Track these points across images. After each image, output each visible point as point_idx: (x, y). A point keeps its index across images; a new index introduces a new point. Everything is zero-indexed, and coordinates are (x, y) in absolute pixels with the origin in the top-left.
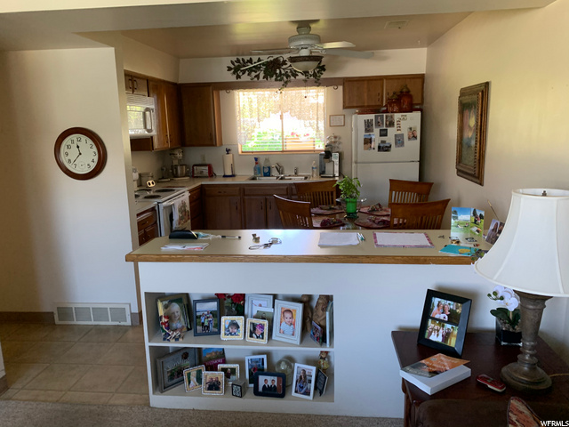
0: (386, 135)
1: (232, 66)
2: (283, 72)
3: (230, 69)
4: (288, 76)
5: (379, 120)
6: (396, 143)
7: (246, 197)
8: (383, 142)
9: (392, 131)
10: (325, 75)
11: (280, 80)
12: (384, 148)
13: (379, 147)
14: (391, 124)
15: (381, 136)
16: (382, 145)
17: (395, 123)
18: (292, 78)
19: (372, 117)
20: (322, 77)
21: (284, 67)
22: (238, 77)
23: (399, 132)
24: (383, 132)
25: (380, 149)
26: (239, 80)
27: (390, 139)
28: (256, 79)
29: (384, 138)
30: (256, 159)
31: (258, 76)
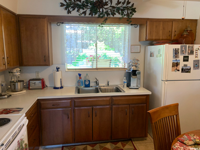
0: (188, 61)
1: (65, 3)
2: (105, 11)
3: (62, 5)
4: (108, 14)
5: (183, 49)
6: (194, 67)
7: (76, 108)
8: (185, 65)
9: (192, 58)
10: (135, 16)
11: (102, 17)
12: (186, 70)
13: (182, 69)
14: (192, 52)
15: (184, 61)
16: (184, 68)
17: (195, 52)
18: (111, 16)
19: (178, 46)
20: (133, 17)
21: (106, 7)
22: (69, 12)
23: (197, 59)
24: (185, 58)
25: (183, 71)
26: (70, 15)
27: (190, 64)
28: (83, 15)
29: (186, 63)
30: (80, 75)
31: (85, 13)
